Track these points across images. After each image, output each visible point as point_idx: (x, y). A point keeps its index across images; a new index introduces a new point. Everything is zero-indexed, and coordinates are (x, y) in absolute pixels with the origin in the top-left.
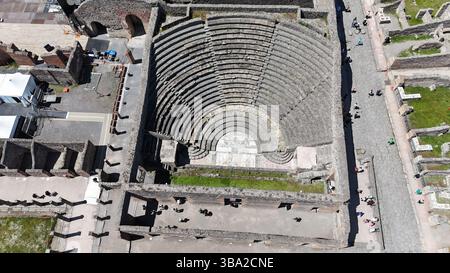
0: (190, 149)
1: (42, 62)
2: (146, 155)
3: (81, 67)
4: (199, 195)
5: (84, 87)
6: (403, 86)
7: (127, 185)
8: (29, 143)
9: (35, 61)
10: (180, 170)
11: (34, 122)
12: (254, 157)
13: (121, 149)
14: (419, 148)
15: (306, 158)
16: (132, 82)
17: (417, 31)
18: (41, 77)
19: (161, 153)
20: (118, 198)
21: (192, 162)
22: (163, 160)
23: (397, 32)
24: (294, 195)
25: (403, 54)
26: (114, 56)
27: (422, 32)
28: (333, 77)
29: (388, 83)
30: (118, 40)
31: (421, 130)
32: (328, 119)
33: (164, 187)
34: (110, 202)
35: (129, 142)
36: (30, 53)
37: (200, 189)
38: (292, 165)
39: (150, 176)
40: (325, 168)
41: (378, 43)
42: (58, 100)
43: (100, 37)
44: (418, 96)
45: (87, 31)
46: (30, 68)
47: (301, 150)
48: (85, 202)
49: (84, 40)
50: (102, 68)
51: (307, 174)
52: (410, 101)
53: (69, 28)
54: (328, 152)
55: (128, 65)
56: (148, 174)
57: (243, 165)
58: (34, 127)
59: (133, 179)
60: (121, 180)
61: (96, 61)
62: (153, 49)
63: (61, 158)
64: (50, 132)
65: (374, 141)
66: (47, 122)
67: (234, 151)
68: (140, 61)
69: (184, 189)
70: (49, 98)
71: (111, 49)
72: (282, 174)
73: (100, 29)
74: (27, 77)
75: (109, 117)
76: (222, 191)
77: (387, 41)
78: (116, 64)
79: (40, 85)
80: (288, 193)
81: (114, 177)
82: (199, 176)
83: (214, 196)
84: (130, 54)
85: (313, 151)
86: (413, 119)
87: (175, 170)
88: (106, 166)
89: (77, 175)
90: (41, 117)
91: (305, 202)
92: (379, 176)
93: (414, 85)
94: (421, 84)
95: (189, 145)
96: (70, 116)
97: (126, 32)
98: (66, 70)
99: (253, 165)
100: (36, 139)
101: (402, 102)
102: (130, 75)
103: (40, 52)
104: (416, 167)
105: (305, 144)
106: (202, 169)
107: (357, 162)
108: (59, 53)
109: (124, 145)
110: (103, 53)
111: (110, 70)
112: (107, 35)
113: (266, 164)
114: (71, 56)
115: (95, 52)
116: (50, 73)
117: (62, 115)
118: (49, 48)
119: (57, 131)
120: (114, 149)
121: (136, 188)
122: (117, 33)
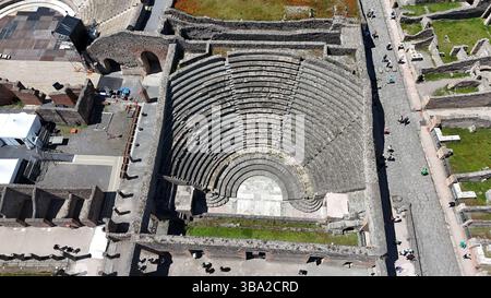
0: (208, 196)
1: (49, 101)
2: (159, 202)
3: (91, 106)
4: (218, 248)
5: (94, 128)
6: (440, 127)
7: (138, 236)
8: (30, 190)
9: (43, 99)
10: (196, 219)
11: (37, 166)
12: (278, 205)
13: (131, 195)
14: (461, 195)
15: (337, 206)
16: (146, 122)
17: (452, 68)
18: (47, 117)
19: (176, 200)
20: (127, 251)
21: (210, 210)
22: (178, 208)
23: (431, 70)
24: (324, 248)
25: (438, 93)
26: (127, 95)
27: (458, 69)
28: (364, 117)
29: (423, 123)
30: (133, 78)
31: (462, 175)
32: (360, 163)
33: (179, 239)
34: (118, 256)
35: (141, 188)
36: (37, 92)
37: (218, 241)
38: (321, 214)
39: (163, 225)
40: (358, 218)
41: (410, 81)
42: (65, 142)
43: (113, 75)
44: (457, 137)
45: (99, 68)
46: (36, 107)
47: (331, 197)
48: (89, 256)
49: (96, 78)
50: (114, 107)
51: (338, 224)
52: (449, 143)
53: (80, 65)
54: (361, 199)
55: (142, 104)
56: (161, 224)
57: (266, 213)
58: (37, 171)
59: (144, 230)
60: (131, 231)
61: (108, 100)
62: (169, 88)
63: (65, 206)
64: (54, 178)
65: (410, 188)
66: (51, 165)
67: (257, 198)
68: (155, 100)
69: (201, 241)
70: (55, 140)
71: (124, 88)
72: (310, 223)
73: (114, 66)
74: (33, 117)
75: (120, 160)
76: (243, 243)
77: (420, 80)
78: (129, 103)
79: (46, 126)
80: (318, 246)
81: (123, 228)
82: (219, 226)
83: (235, 249)
84: (145, 92)
85: (344, 198)
86: (453, 163)
87: (191, 219)
88: (115, 215)
89: (82, 225)
90: (45, 160)
91: (337, 256)
92: (418, 226)
93: (452, 125)
94: (459, 125)
95: (207, 191)
96: (77, 159)
97: (141, 70)
98: (75, 109)
99: (277, 214)
100: (39, 185)
101: (440, 144)
102: (144, 115)
103: (48, 91)
104: (459, 217)
105: (335, 190)
106: (221, 218)
107: (394, 211)
108: (69, 91)
109: (135, 191)
110: (115, 91)
111: (123, 109)
112: (121, 73)
113: (292, 213)
114: (81, 95)
115: (107, 90)
116: (58, 112)
117: (69, 158)
118: (58, 86)
119: (62, 176)
120: (124, 196)
121: (147, 239)
122: (132, 70)
